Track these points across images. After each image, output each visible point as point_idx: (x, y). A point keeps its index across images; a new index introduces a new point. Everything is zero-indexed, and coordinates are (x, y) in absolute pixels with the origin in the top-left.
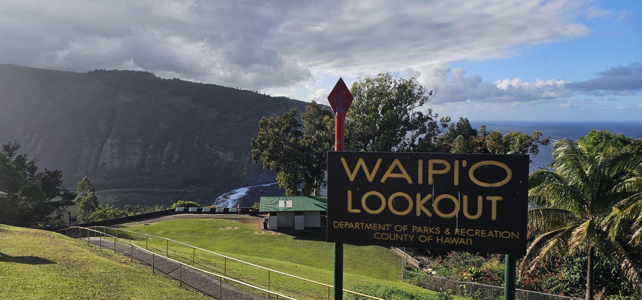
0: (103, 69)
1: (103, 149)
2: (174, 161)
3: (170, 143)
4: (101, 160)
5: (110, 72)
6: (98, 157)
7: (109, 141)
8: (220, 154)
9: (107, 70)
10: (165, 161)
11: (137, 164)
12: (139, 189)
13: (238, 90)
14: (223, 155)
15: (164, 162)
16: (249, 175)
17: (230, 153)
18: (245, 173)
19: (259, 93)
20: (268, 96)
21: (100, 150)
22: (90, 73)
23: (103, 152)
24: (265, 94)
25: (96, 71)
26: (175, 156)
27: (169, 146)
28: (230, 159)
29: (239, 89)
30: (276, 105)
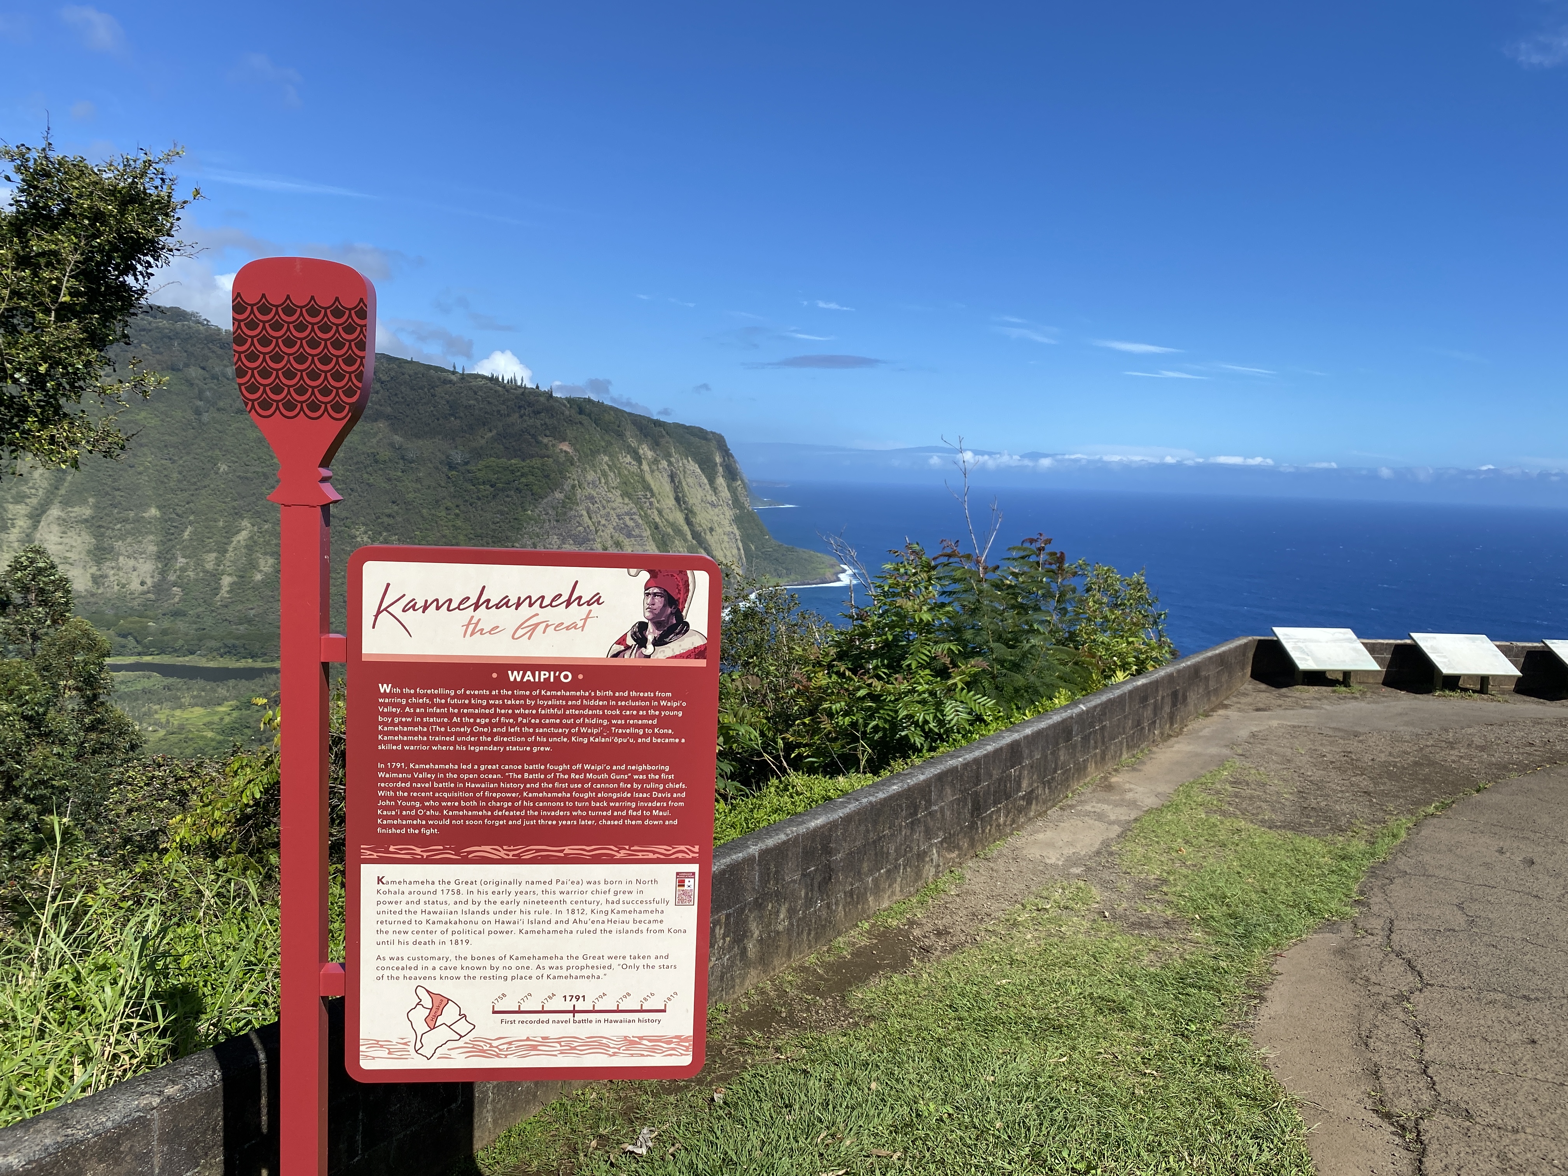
2: (259, 577)
3: (245, 523)
7: (55, 512)
10: (229, 575)
11: (143, 583)
12: (147, 659)
13: (455, 373)
15: (226, 581)
19: (518, 383)
20: (549, 395)
24: (537, 387)
26: (262, 562)
27: (244, 533)
29: (460, 371)
30: (571, 421)
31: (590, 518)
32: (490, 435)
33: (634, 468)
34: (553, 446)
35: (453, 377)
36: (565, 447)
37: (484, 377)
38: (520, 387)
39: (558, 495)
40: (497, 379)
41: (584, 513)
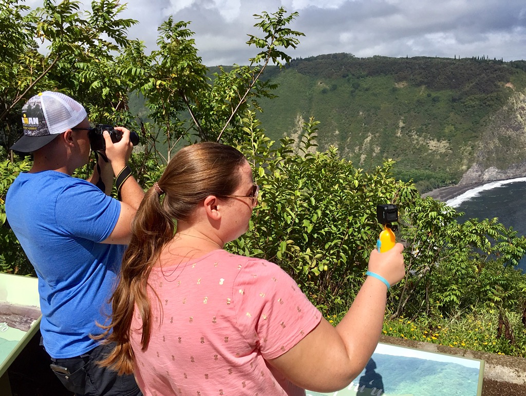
0: (299, 58)
3: (370, 134)
5: (306, 59)
8: (429, 144)
10: (364, 154)
13: (455, 59)
14: (434, 146)
17: (444, 142)
18: (464, 167)
20: (501, 62)
24: (495, 59)
26: (376, 149)
27: (369, 138)
28: (443, 151)
29: (457, 58)
30: (512, 73)
31: (522, 118)
32: (471, 85)
34: (503, 85)
35: (454, 62)
36: (509, 85)
37: (469, 59)
38: (486, 60)
39: (505, 108)
40: (476, 58)
41: (519, 115)
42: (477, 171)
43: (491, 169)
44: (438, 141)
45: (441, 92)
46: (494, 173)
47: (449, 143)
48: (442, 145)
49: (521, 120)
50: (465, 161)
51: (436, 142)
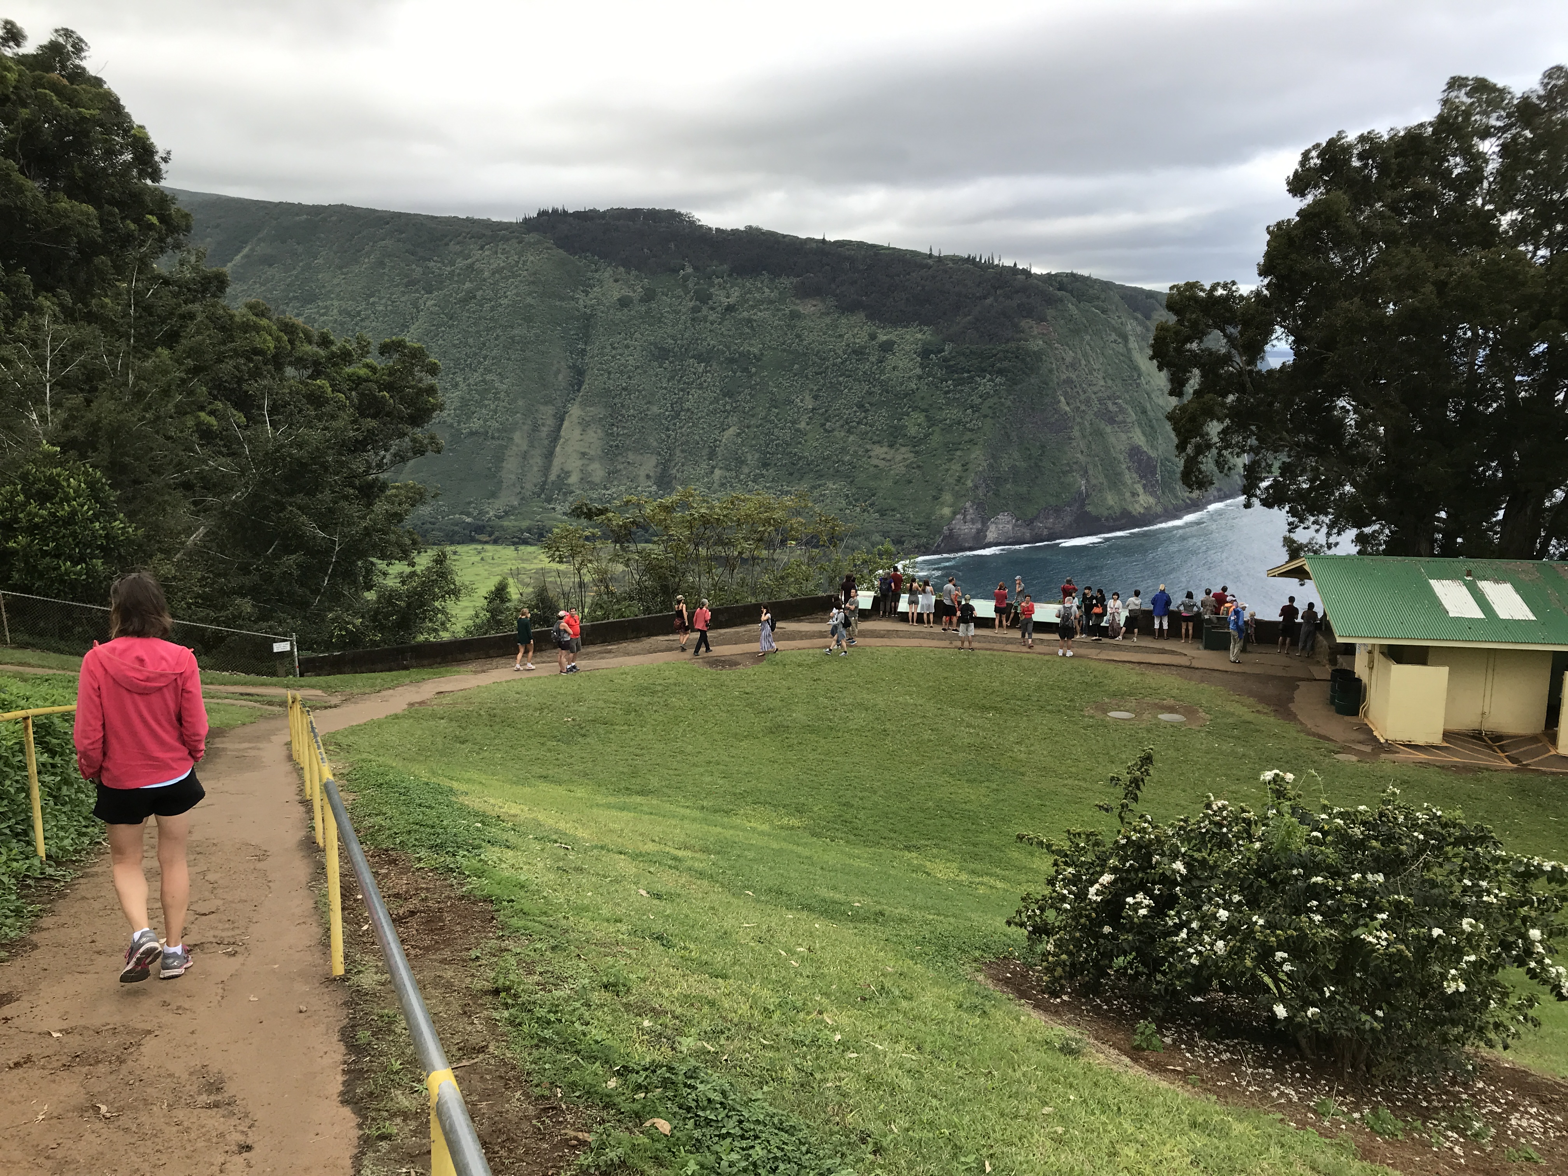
0: (560, 208)
1: (562, 433)
2: (745, 470)
3: (734, 418)
4: (557, 462)
5: (577, 215)
6: (549, 455)
7: (575, 411)
8: (872, 454)
9: (571, 211)
10: (721, 468)
11: (648, 476)
13: (930, 256)
14: (882, 456)
16: (958, 516)
17: (903, 449)
18: (947, 511)
19: (996, 262)
20: (1026, 273)
21: (555, 436)
22: (526, 221)
23: (562, 440)
24: (1015, 266)
25: (542, 214)
26: (749, 457)
28: (902, 470)
29: (935, 253)
30: (1050, 301)
31: (1068, 404)
32: (964, 320)
33: (1121, 348)
34: (1030, 327)
35: (930, 262)
36: (1043, 328)
37: (961, 258)
38: (997, 266)
39: (1034, 380)
40: (974, 259)
41: (1062, 399)
42: (973, 521)
43: (1003, 517)
44: (891, 446)
45: (901, 331)
46: (1010, 527)
47: (916, 452)
48: (899, 457)
49: (1067, 409)
50: (948, 497)
51: (885, 449)
